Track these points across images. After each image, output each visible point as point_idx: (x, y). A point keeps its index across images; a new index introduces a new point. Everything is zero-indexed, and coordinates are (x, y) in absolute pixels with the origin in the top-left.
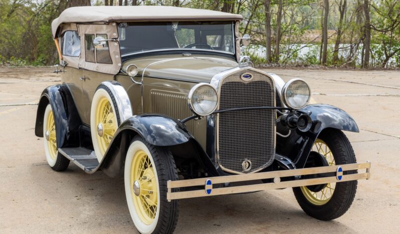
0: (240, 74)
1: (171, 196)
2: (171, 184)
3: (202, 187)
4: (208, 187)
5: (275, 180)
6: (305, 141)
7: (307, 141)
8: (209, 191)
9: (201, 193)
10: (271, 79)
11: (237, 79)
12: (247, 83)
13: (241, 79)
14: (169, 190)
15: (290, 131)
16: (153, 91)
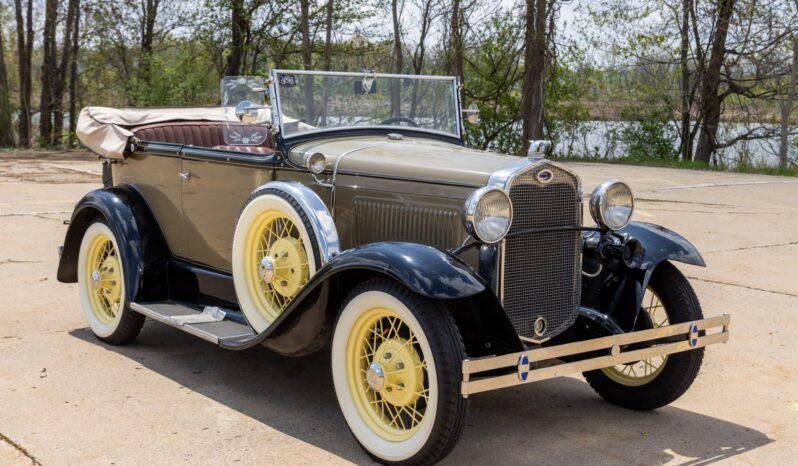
0: (534, 173)
1: (468, 388)
2: (469, 366)
3: (512, 369)
4: (523, 368)
5: (613, 351)
6: (620, 282)
7: (624, 281)
8: (525, 376)
9: (511, 380)
10: (575, 178)
11: (529, 181)
12: (542, 186)
13: (536, 180)
14: (466, 378)
15: (601, 266)
16: (358, 199)
